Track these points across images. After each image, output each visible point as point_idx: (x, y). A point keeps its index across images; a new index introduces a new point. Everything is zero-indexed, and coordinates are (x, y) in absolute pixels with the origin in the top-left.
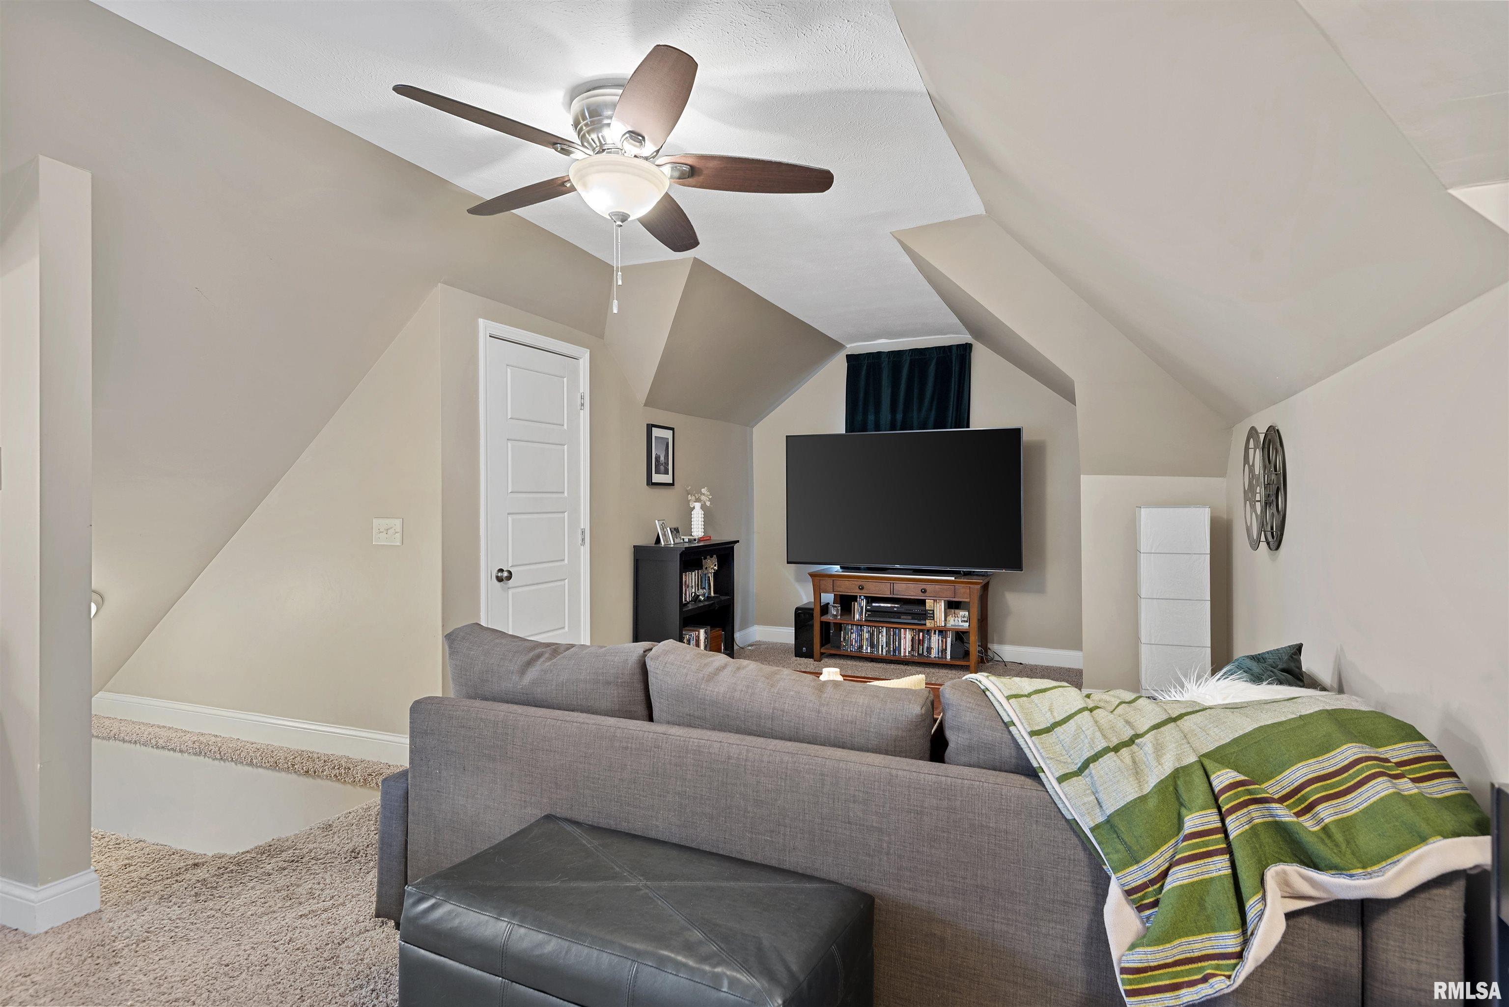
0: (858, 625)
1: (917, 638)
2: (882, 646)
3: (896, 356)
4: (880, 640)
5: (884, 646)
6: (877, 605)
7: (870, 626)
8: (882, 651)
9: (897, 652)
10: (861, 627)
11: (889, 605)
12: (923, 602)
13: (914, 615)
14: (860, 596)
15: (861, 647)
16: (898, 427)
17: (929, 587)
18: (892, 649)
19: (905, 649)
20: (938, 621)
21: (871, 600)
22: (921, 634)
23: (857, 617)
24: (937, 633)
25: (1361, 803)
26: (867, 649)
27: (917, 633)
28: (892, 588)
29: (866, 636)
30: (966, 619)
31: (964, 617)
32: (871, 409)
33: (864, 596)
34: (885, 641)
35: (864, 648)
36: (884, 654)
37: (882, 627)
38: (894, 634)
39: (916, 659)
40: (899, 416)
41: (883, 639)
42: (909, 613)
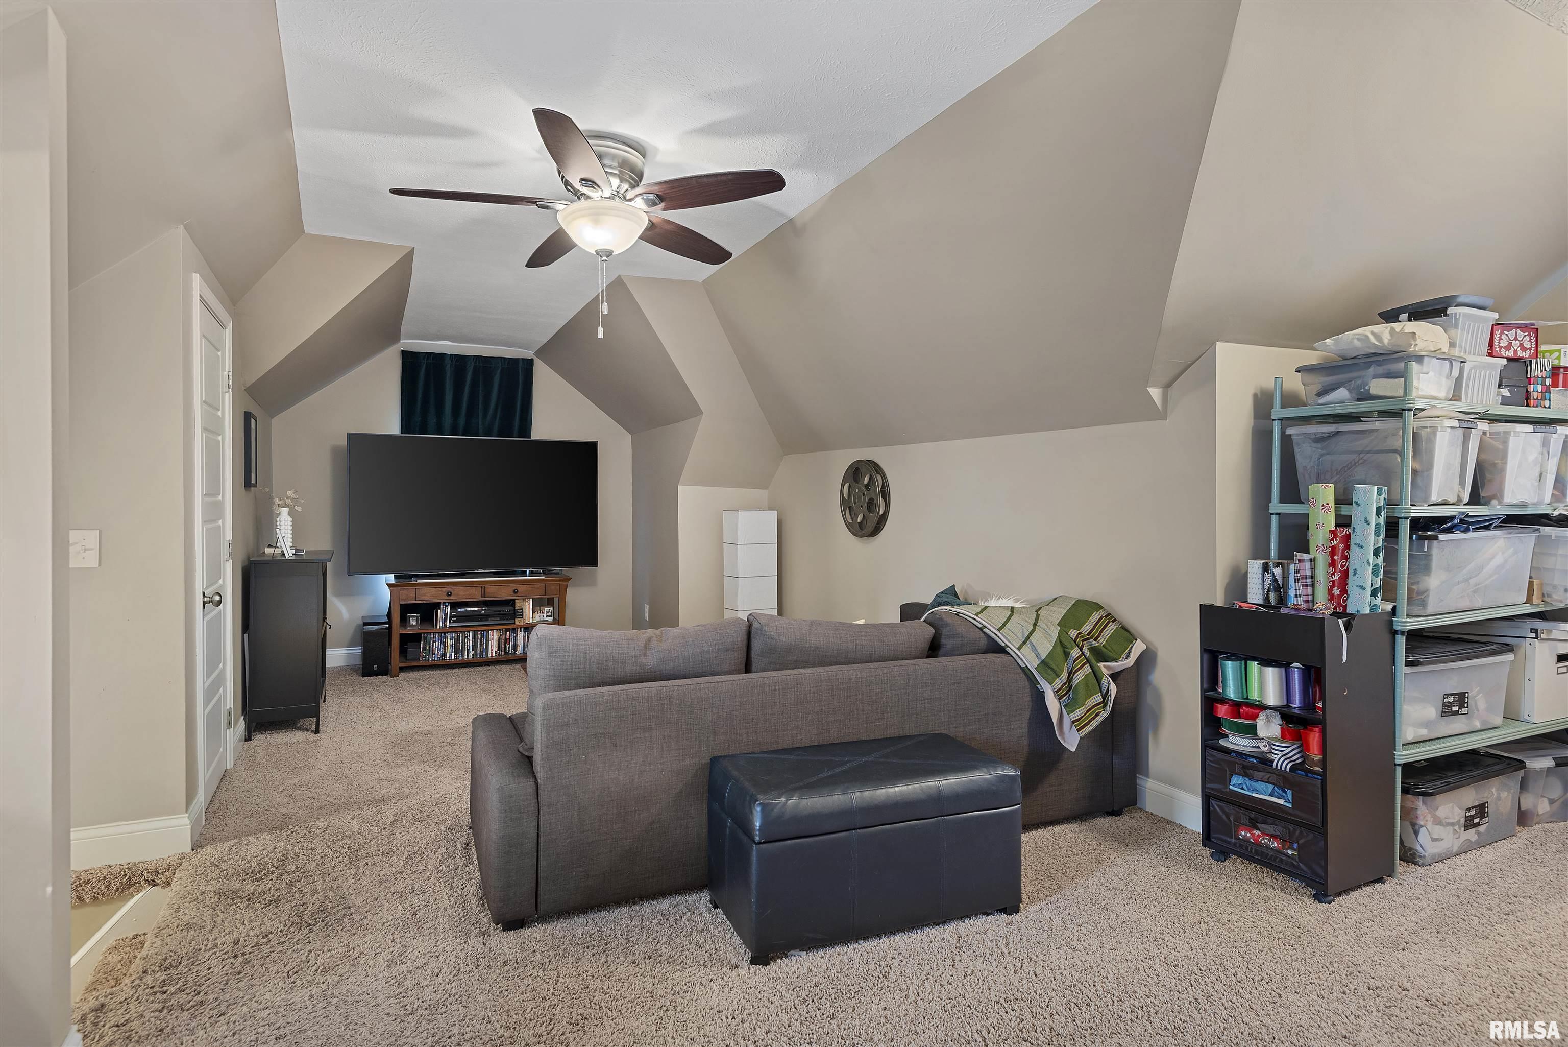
0: (441, 633)
1: (504, 638)
2: (468, 650)
3: (460, 360)
4: (466, 644)
5: (471, 650)
6: (463, 610)
7: (455, 632)
8: (467, 655)
9: (484, 653)
10: (445, 634)
11: (476, 609)
12: (511, 603)
13: (503, 616)
14: (444, 603)
15: (445, 654)
16: (461, 433)
17: (521, 588)
18: (478, 652)
19: (492, 650)
20: (526, 619)
21: (454, 605)
22: (508, 633)
23: (440, 624)
24: (522, 630)
25: (1108, 634)
26: (451, 655)
27: (504, 632)
28: (483, 591)
29: (450, 642)
30: (550, 614)
31: (549, 612)
32: (432, 410)
33: (449, 603)
34: (471, 645)
35: (448, 655)
36: (470, 657)
37: (469, 632)
38: (482, 636)
39: (503, 658)
40: (462, 421)
41: (469, 643)
42: (497, 615)
